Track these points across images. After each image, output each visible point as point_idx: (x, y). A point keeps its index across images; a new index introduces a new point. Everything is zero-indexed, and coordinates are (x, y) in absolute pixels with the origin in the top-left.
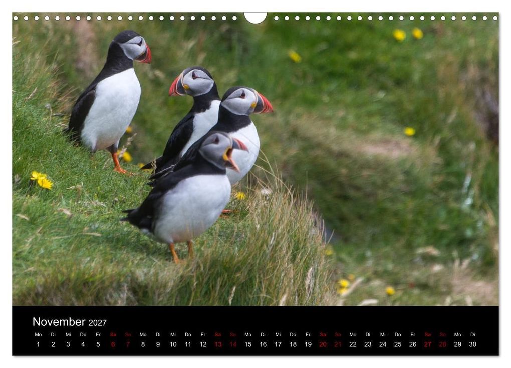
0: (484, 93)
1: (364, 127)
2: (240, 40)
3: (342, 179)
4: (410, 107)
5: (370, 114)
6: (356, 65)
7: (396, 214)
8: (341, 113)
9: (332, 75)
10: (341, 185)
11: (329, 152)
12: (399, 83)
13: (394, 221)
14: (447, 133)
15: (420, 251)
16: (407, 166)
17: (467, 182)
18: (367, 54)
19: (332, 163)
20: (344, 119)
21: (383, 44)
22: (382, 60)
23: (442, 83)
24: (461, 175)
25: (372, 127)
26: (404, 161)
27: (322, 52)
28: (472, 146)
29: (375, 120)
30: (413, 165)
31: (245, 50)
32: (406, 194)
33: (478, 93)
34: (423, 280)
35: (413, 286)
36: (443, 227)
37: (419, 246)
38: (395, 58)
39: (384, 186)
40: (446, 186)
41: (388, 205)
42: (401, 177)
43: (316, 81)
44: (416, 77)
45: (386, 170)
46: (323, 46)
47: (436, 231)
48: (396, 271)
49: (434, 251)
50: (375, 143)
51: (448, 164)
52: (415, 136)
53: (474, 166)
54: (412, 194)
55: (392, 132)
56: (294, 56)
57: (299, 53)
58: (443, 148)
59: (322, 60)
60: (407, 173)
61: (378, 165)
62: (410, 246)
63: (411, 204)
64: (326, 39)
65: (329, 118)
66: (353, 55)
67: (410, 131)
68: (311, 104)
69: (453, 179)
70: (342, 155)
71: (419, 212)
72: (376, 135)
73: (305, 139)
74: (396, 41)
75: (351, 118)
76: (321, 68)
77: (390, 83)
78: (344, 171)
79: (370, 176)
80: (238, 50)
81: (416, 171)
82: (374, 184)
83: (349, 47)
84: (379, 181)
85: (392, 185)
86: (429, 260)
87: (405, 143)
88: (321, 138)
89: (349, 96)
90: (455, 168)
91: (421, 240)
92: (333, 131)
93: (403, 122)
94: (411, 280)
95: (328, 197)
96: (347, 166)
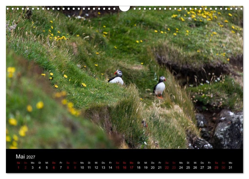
0: (156, 54)
1: (132, 63)
2: (104, 44)
3: (129, 75)
4: (142, 58)
5: (133, 60)
6: (129, 49)
7: (141, 82)
8: (127, 60)
9: (124, 51)
10: (129, 76)
11: (126, 69)
12: (138, 52)
13: (140, 84)
14: (150, 64)
15: (146, 90)
16: (142, 71)
17: (155, 74)
18: (131, 46)
19: (127, 71)
20: (128, 61)
21: (134, 44)
22: (134, 47)
23: (148, 52)
24: (154, 73)
25: (134, 63)
26: (142, 70)
27: (121, 46)
28: (155, 66)
29: (134, 61)
30: (144, 71)
31: (105, 47)
32: (142, 77)
33: (155, 54)
34: (148, 96)
35: (146, 98)
36: (151, 84)
37: (146, 89)
38: (137, 47)
39: (138, 76)
40: (151, 75)
41: (139, 80)
42: (141, 74)
43: (121, 53)
44: (142, 51)
45: (138, 72)
46: (121, 45)
47: (149, 85)
48: (142, 94)
49: (149, 90)
50: (135, 66)
51: (151, 70)
52: (143, 65)
53: (157, 71)
54: (144, 77)
55: (138, 64)
56: (116, 48)
57: (116, 47)
58: (150, 67)
59: (121, 48)
60: (142, 73)
61: (136, 71)
62: (144, 89)
63: (144, 80)
64: (122, 43)
65: (124, 61)
66: (128, 47)
67: (142, 63)
68: (120, 58)
69: (152, 74)
70: (129, 69)
71: (145, 81)
72: (135, 65)
73: (120, 66)
74: (137, 43)
75: (129, 61)
76: (121, 50)
77: (136, 53)
78: (129, 73)
79: (135, 74)
80: (104, 47)
81: (144, 72)
82: (136, 76)
83: (127, 45)
84: (137, 75)
85: (139, 76)
86: (149, 92)
87: (142, 66)
88: (124, 66)
89: (128, 56)
90: (152, 71)
91: (146, 87)
92: (126, 64)
93: (140, 61)
94: (145, 97)
95: (126, 79)
96: (130, 72)
